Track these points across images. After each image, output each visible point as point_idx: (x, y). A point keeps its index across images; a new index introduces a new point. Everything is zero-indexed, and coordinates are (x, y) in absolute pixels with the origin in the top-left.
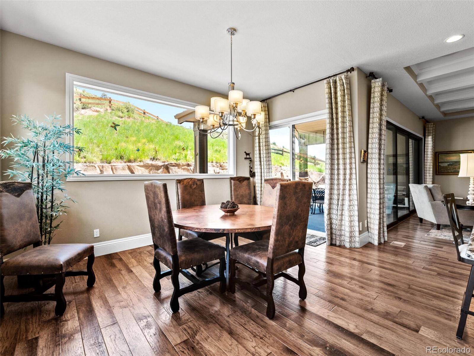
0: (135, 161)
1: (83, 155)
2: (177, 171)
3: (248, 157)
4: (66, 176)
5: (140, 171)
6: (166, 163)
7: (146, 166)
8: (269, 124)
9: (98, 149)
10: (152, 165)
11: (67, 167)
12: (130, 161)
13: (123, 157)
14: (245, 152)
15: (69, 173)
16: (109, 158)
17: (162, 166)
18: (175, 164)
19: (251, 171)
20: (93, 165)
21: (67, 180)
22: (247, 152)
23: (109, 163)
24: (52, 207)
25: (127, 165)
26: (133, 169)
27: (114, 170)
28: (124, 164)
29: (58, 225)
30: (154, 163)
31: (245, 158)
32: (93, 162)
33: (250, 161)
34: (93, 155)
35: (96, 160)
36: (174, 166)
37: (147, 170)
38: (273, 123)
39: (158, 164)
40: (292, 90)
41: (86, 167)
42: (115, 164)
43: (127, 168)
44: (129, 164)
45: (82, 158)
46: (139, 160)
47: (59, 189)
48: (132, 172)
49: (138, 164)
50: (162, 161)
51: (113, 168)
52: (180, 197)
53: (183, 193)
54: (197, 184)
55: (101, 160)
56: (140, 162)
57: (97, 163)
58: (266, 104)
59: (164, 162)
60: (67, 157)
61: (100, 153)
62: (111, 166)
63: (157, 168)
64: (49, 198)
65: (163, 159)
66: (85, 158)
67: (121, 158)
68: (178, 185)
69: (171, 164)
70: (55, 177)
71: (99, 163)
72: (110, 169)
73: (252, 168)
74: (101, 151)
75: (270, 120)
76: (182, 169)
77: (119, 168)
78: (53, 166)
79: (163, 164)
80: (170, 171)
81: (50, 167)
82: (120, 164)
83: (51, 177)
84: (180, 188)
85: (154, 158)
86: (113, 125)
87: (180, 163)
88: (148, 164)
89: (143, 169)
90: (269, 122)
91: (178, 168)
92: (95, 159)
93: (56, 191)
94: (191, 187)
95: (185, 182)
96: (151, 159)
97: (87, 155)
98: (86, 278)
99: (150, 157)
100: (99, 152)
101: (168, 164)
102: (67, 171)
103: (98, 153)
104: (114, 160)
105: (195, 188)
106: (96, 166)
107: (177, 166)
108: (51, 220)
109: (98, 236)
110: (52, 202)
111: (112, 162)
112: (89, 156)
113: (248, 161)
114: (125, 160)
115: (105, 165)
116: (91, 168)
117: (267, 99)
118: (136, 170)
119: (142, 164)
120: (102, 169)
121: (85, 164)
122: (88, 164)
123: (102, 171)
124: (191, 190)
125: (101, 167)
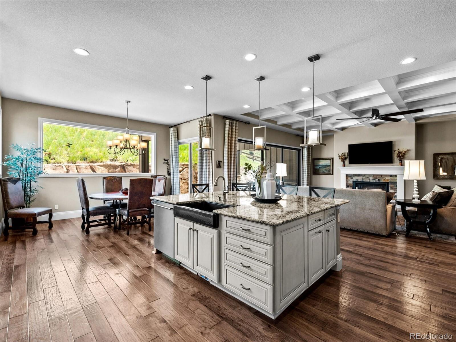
0: (96, 161)
1: (53, 157)
2: (132, 170)
3: (166, 162)
4: (38, 175)
5: (100, 170)
6: (123, 164)
7: (106, 166)
8: (178, 141)
9: (66, 152)
10: (111, 165)
11: (39, 170)
12: (92, 162)
13: (86, 158)
14: (164, 159)
15: (40, 173)
16: (74, 160)
17: (119, 166)
18: (131, 164)
19: (168, 172)
20: (60, 165)
21: (39, 177)
22: (166, 159)
23: (75, 164)
24: (30, 191)
25: (90, 165)
26: (94, 168)
27: (78, 169)
28: (87, 164)
29: (34, 200)
30: (113, 163)
31: (164, 163)
32: (61, 163)
33: (168, 165)
34: (62, 157)
35: (64, 161)
36: (129, 166)
37: (106, 169)
38: (180, 141)
39: (116, 164)
40: (189, 122)
41: (55, 167)
42: (78, 164)
43: (89, 167)
44: (91, 164)
45: (52, 159)
46: (100, 161)
47: (34, 181)
48: (94, 171)
49: (98, 164)
50: (120, 162)
51: (78, 167)
52: (105, 187)
53: (107, 184)
54: (116, 180)
55: (68, 161)
56: (101, 162)
57: (65, 163)
58: (176, 128)
59: (122, 163)
60: (39, 165)
61: (68, 156)
62: (76, 166)
63: (115, 167)
64: (29, 186)
65: (121, 160)
66: (54, 159)
67: (85, 159)
68: (104, 180)
69: (127, 164)
70: (32, 175)
71: (66, 164)
72: (75, 168)
73: (169, 169)
74: (68, 154)
75: (179, 139)
76: (136, 168)
77: (82, 168)
78: (31, 169)
79: (120, 164)
80: (126, 170)
81: (29, 170)
82: (83, 164)
83: (30, 175)
84: (105, 181)
85: (113, 160)
86: (68, 144)
87: (136, 164)
88: (107, 164)
89: (103, 168)
90: (178, 140)
91: (133, 168)
92: (62, 160)
93: (33, 183)
94: (112, 181)
95: (108, 178)
96: (111, 160)
97: (56, 157)
98: (48, 225)
99: (110, 159)
100: (67, 154)
101: (125, 164)
102: (39, 172)
103: (66, 156)
104: (79, 161)
105: (115, 182)
106: (63, 166)
107: (132, 166)
108: (30, 198)
109: (58, 208)
110: (30, 188)
111: (77, 162)
112: (58, 158)
113: (166, 165)
114: (88, 161)
115: (71, 165)
116: (59, 167)
117: (176, 125)
118: (97, 169)
119: (102, 164)
120: (68, 168)
121: (54, 164)
122: (56, 164)
123: (68, 170)
124: (112, 183)
125: (67, 167)
